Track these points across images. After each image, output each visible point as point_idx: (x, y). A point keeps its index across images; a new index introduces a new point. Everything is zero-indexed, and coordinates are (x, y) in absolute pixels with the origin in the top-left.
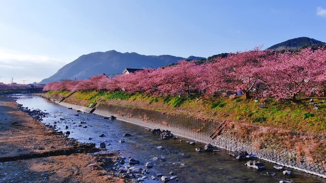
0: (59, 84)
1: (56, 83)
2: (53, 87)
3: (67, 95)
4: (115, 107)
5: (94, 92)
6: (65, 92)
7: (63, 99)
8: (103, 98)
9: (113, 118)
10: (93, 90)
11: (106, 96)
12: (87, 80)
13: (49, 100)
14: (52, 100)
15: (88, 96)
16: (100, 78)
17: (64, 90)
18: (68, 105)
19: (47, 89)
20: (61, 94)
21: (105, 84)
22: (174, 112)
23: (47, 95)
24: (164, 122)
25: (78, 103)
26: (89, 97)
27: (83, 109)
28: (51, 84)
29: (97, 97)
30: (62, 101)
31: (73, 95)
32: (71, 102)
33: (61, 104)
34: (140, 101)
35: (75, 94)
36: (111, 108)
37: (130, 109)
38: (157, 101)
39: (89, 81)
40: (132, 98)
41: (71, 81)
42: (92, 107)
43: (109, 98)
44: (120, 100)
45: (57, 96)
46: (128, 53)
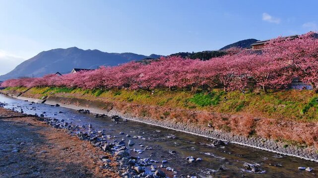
0: (17, 81)
1: (13, 80)
2: (10, 84)
3: (24, 91)
4: (61, 98)
5: (47, 88)
6: (22, 88)
7: (20, 94)
8: (53, 92)
9: (58, 105)
10: (46, 86)
11: (55, 90)
12: (41, 78)
13: (7, 95)
14: (10, 95)
15: (41, 91)
16: (51, 76)
17: (22, 86)
18: (25, 99)
19: (5, 86)
20: (18, 90)
21: (54, 81)
22: (95, 99)
23: (4, 91)
24: (87, 106)
25: (33, 97)
26: (43, 92)
27: (36, 101)
28: (9, 81)
29: (49, 91)
30: (19, 95)
31: (29, 90)
32: (27, 96)
33: (19, 98)
34: (78, 94)
35: (31, 90)
36: (57, 99)
37: (70, 99)
38: (88, 93)
39: (42, 78)
40: (73, 92)
41: (28, 78)
42: (44, 99)
43: (57, 92)
44: (64, 93)
45: (14, 91)
46: (90, 50)
